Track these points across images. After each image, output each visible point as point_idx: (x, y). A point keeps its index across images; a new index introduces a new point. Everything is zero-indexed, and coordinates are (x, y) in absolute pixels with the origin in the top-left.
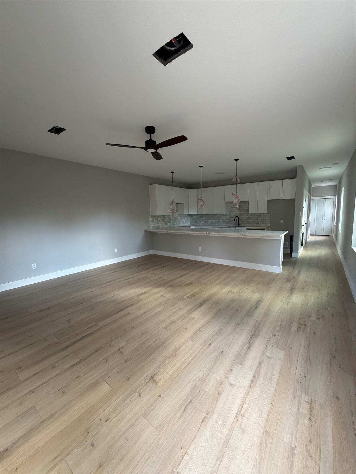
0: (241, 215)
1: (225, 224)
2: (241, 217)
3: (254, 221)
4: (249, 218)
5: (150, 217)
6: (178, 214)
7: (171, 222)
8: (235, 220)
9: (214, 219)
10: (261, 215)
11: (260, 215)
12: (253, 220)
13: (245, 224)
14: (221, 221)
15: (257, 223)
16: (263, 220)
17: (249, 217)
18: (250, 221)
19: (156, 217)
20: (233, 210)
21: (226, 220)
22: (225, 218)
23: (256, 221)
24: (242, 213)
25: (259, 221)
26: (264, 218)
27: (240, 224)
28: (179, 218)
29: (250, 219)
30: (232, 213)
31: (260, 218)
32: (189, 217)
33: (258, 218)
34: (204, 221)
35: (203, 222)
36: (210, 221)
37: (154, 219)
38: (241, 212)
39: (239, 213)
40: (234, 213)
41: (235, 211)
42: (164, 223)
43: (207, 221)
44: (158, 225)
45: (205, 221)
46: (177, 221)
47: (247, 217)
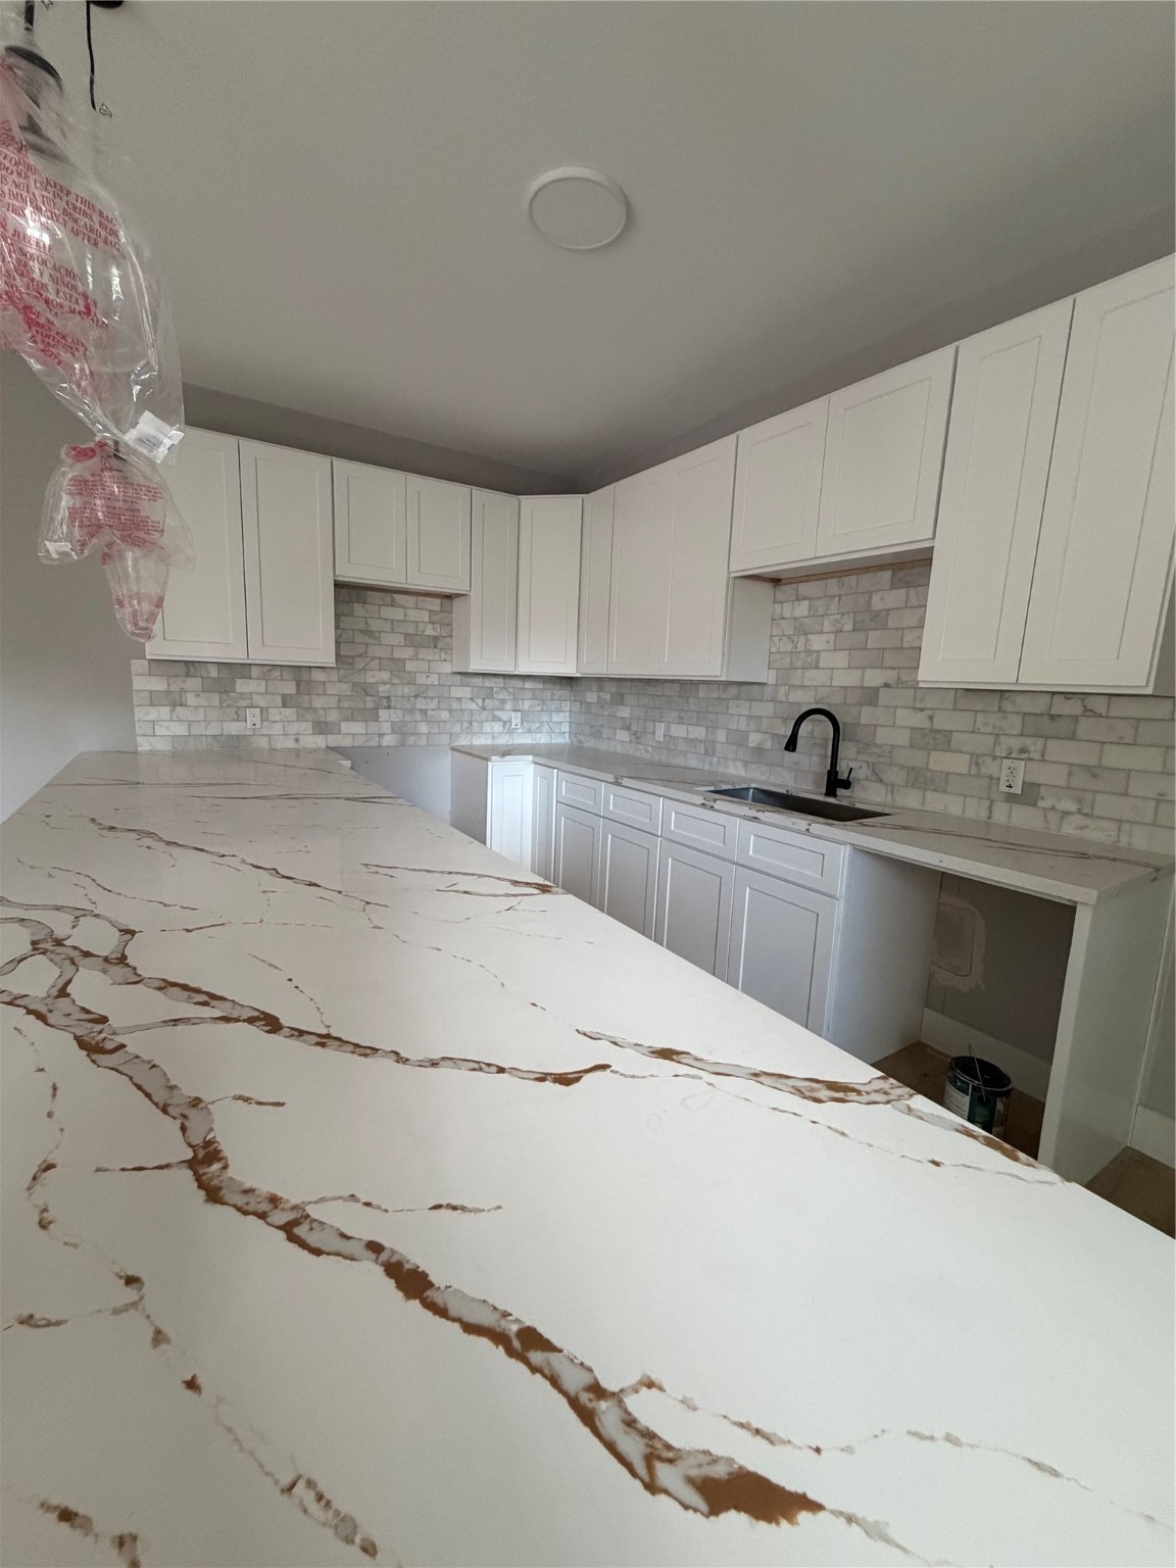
0: (870, 697)
1: (746, 764)
2: (867, 715)
3: (990, 767)
4: (935, 739)
5: (137, 666)
6: (447, 668)
7: (376, 719)
8: (791, 745)
9: (680, 721)
10: (1075, 719)
11: (1062, 707)
12: (976, 759)
13: (892, 787)
14: (721, 736)
15: (1011, 798)
16: (1092, 771)
17: (943, 722)
18: (941, 761)
19: (214, 672)
20: (809, 652)
21: (754, 739)
22: (750, 717)
23: (1016, 774)
24: (874, 678)
25: (1041, 774)
26: (1114, 757)
27: (846, 784)
28: (464, 692)
29: (948, 747)
30: (796, 678)
31: (1057, 749)
32: (564, 692)
33: (1034, 745)
34: (628, 728)
35: (623, 735)
36: (660, 729)
37: (193, 683)
38: (869, 672)
39: (849, 679)
40: (814, 677)
41: (826, 660)
42: (300, 718)
43: (644, 732)
44: (233, 728)
45: (634, 727)
46: (445, 715)
47: (919, 720)
